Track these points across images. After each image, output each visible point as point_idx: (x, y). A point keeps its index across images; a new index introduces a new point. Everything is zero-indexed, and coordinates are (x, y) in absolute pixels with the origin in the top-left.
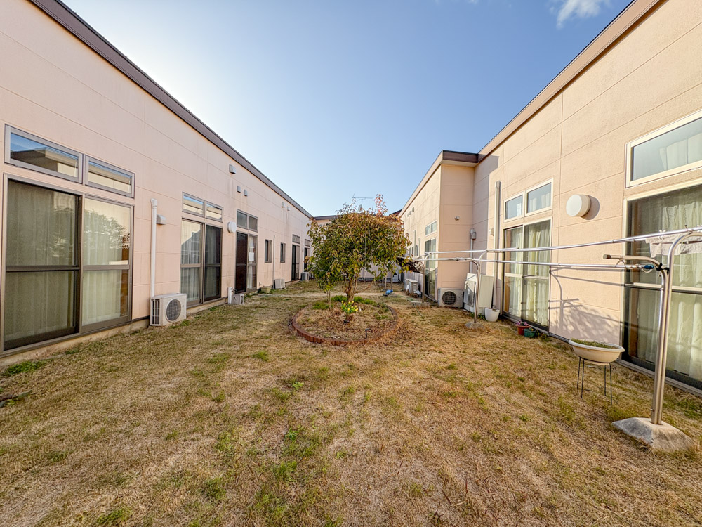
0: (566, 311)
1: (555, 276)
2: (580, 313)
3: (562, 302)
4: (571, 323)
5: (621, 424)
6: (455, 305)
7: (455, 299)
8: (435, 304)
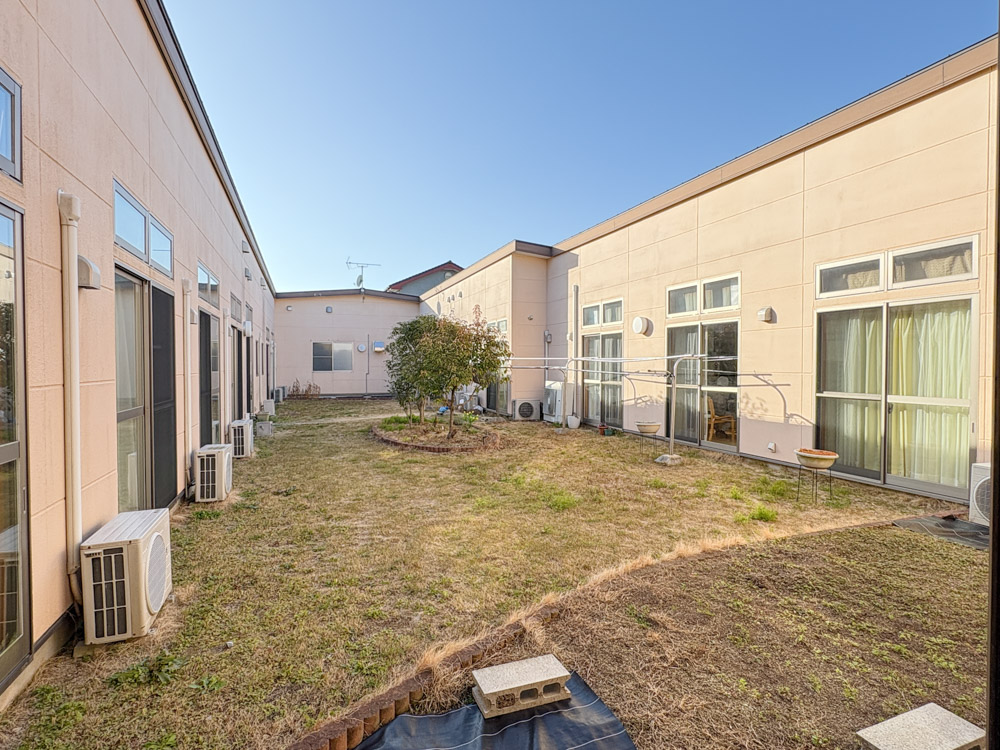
1: (630, 380)
3: (636, 399)
6: (532, 418)
7: (532, 412)
8: (509, 418)
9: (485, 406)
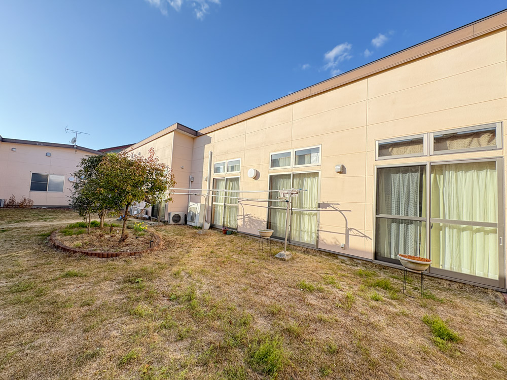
0: (246, 220)
1: (241, 204)
2: (253, 220)
3: (244, 215)
4: (249, 225)
5: (277, 256)
6: (180, 223)
7: (180, 219)
8: (166, 223)
9: (150, 216)
